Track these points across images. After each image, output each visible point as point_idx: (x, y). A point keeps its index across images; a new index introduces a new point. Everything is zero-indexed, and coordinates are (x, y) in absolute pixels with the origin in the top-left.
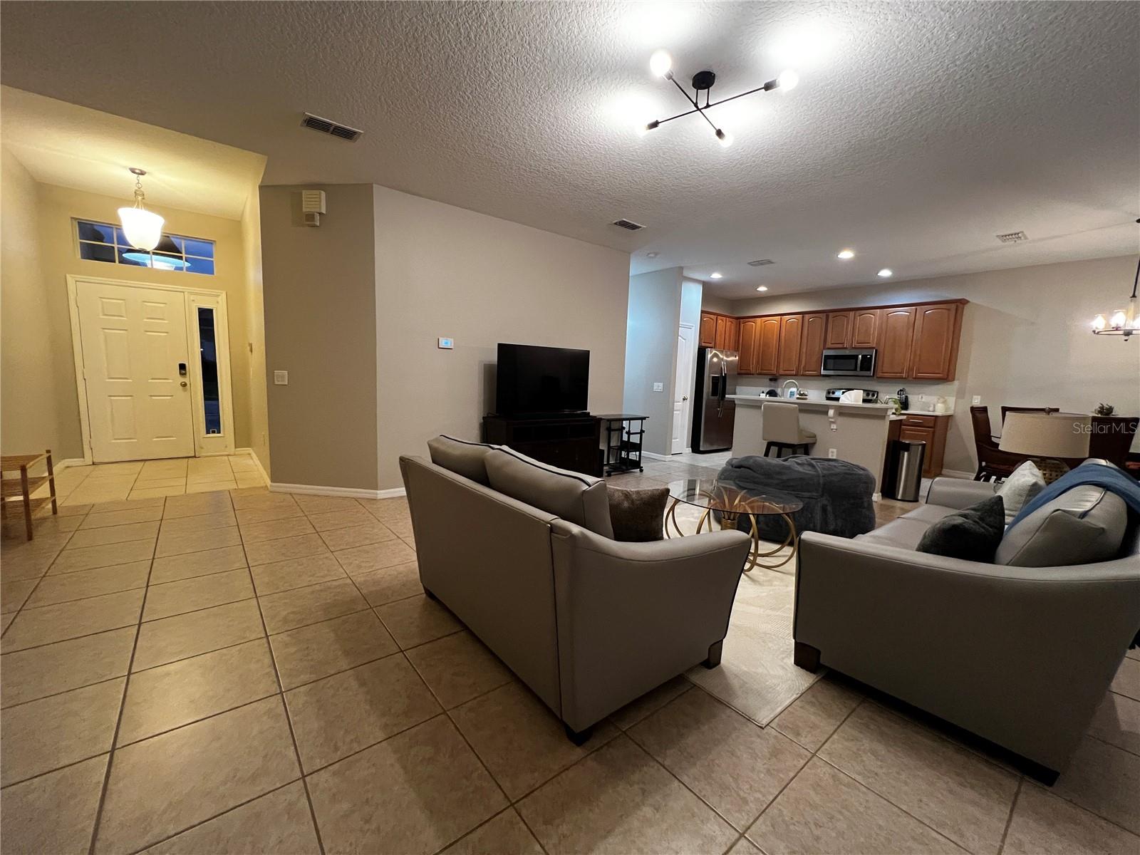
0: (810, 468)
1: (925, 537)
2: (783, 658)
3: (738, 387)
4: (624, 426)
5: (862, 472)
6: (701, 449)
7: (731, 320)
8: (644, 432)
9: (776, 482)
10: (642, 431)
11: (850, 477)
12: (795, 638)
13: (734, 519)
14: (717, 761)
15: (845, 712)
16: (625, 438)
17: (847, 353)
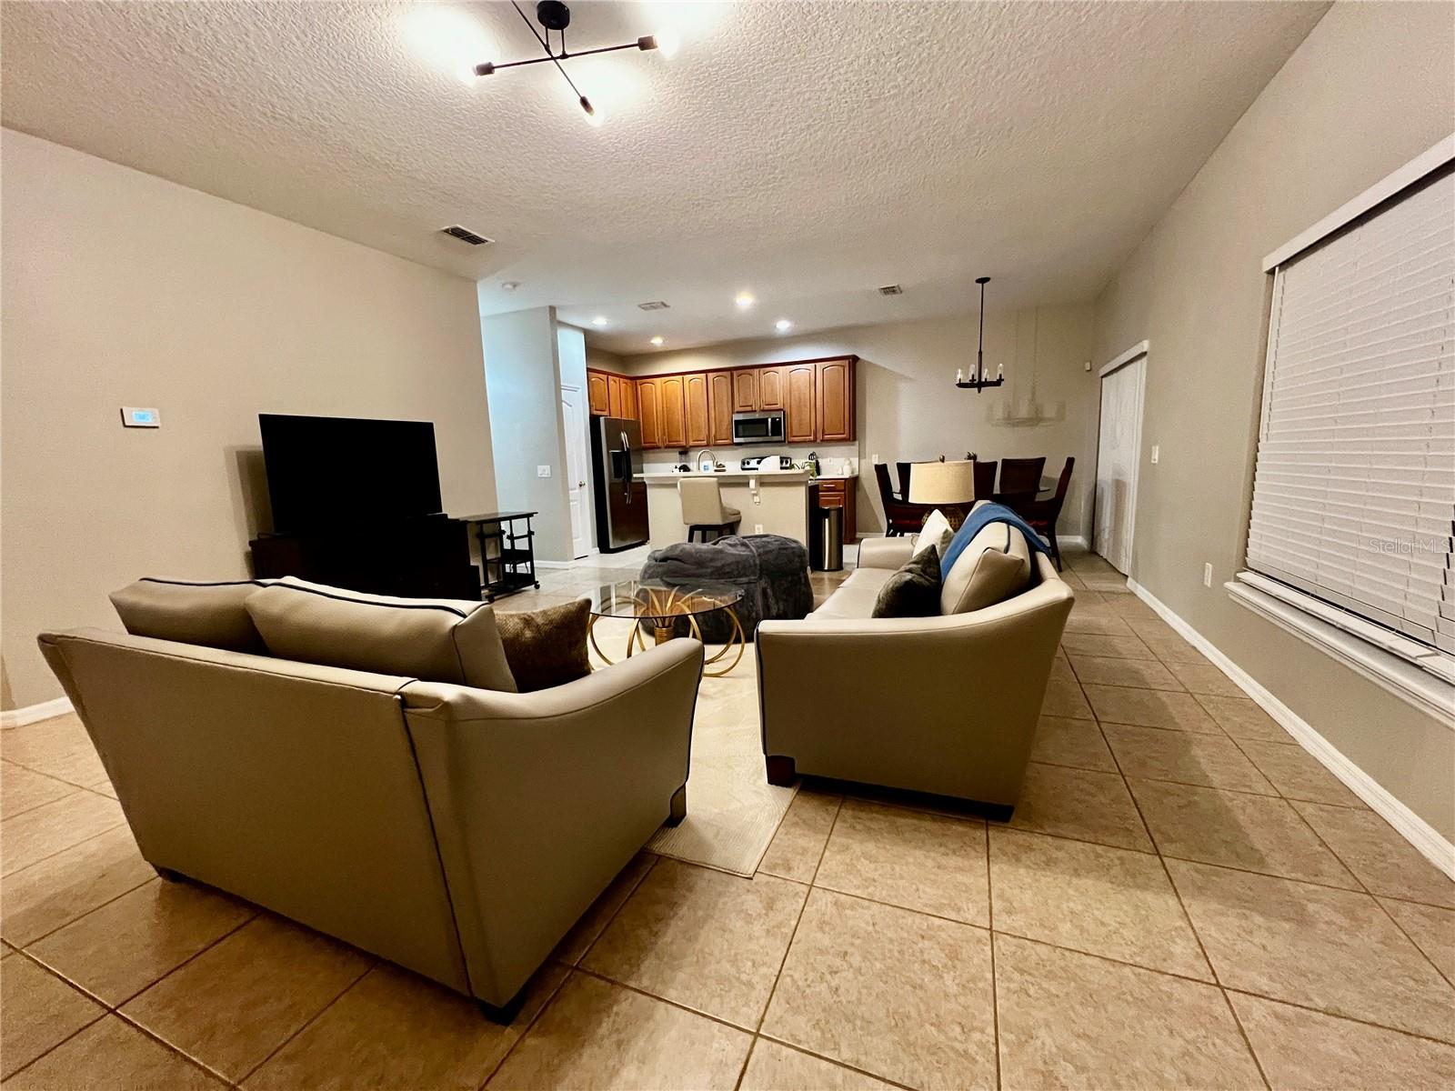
0: (744, 549)
1: (879, 601)
2: (755, 781)
3: (644, 465)
4: (503, 529)
5: (794, 545)
6: (611, 547)
7: (625, 380)
8: (533, 533)
9: (709, 570)
10: (530, 534)
11: (785, 551)
12: (765, 752)
13: (669, 626)
14: (707, 950)
15: (829, 819)
16: (507, 545)
17: (757, 416)
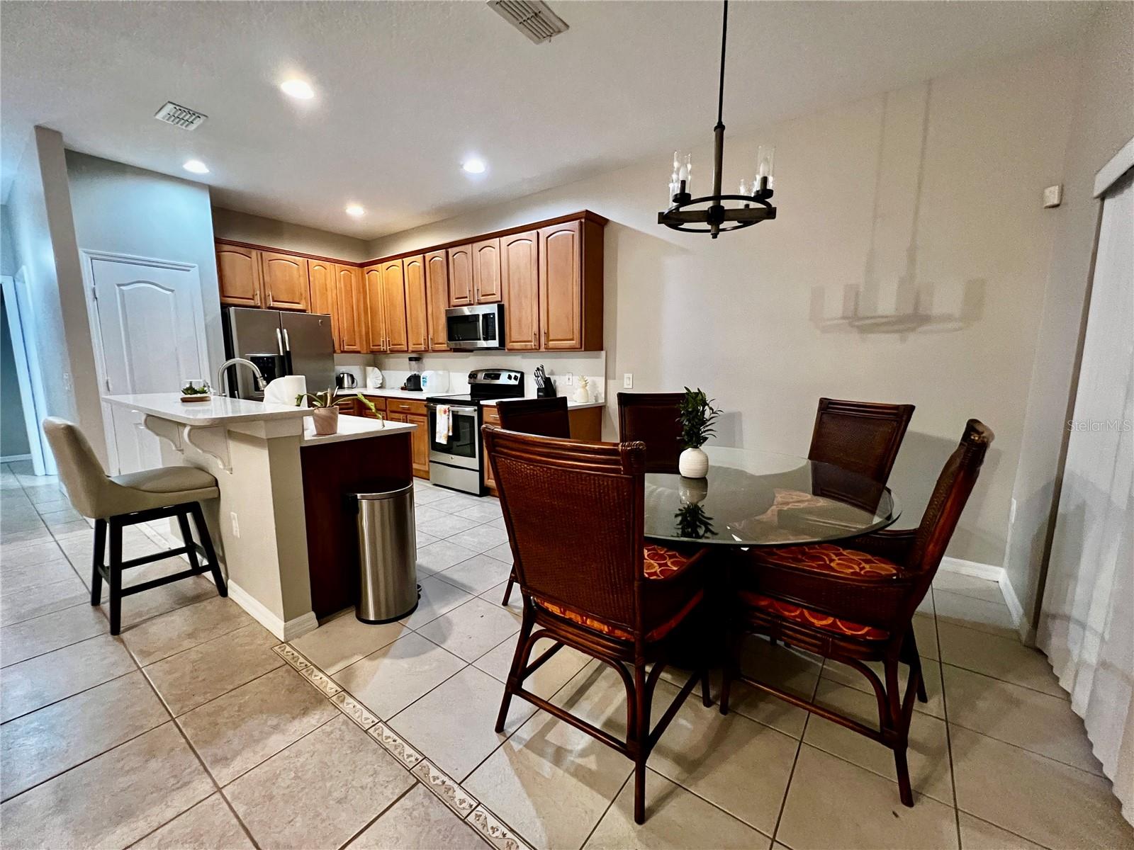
7: (347, 267)
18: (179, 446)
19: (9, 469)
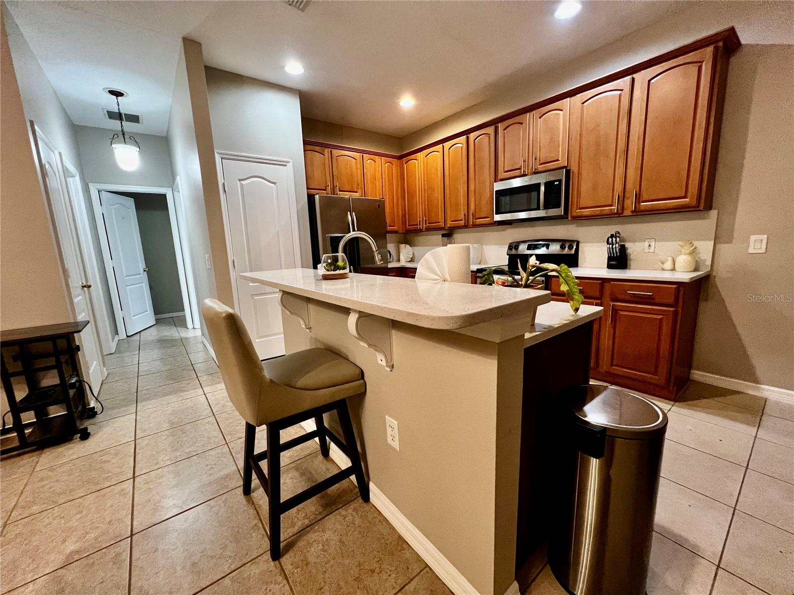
7: (390, 160)
17: (525, 182)
18: (307, 324)
19: (173, 324)
